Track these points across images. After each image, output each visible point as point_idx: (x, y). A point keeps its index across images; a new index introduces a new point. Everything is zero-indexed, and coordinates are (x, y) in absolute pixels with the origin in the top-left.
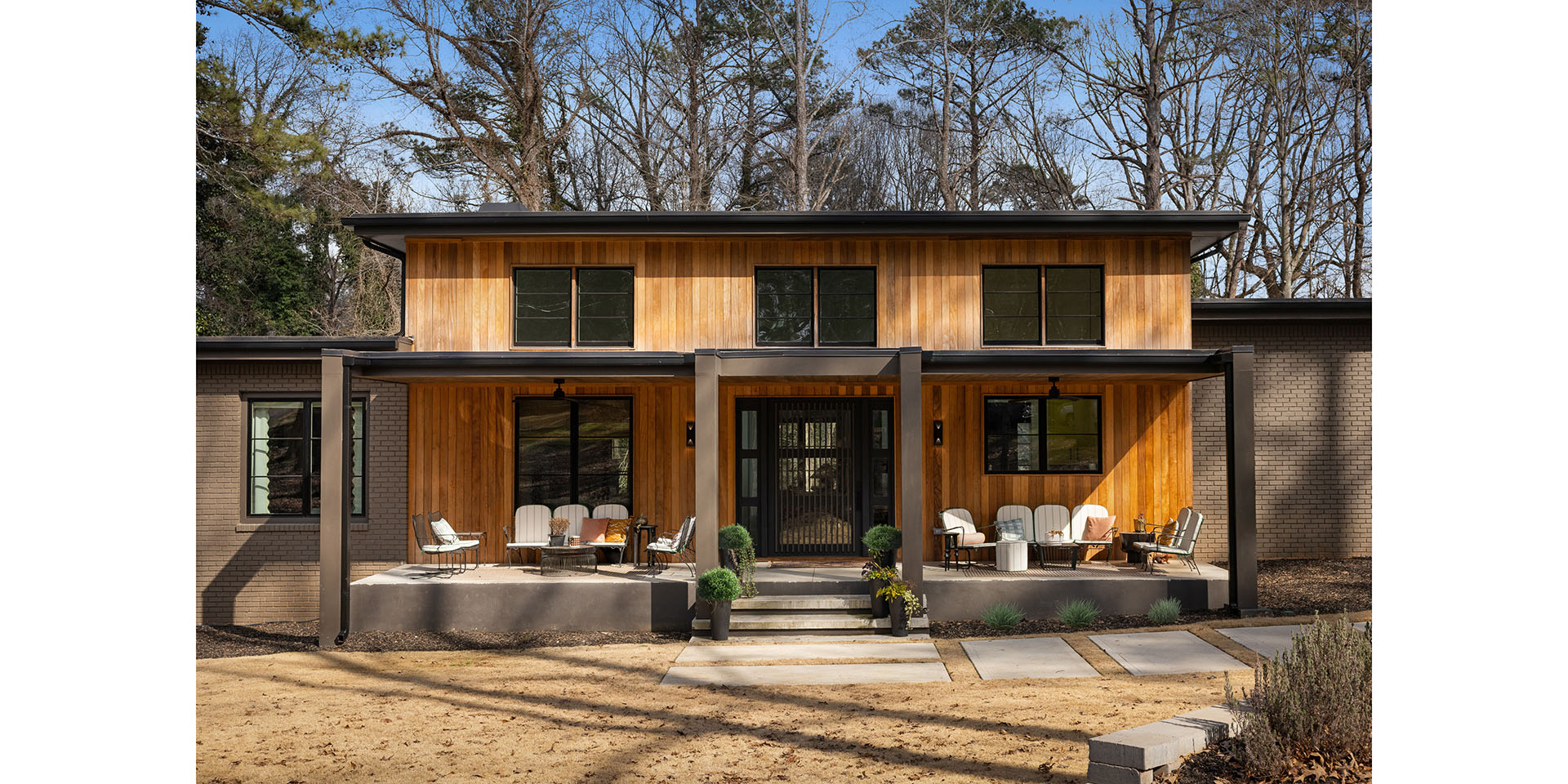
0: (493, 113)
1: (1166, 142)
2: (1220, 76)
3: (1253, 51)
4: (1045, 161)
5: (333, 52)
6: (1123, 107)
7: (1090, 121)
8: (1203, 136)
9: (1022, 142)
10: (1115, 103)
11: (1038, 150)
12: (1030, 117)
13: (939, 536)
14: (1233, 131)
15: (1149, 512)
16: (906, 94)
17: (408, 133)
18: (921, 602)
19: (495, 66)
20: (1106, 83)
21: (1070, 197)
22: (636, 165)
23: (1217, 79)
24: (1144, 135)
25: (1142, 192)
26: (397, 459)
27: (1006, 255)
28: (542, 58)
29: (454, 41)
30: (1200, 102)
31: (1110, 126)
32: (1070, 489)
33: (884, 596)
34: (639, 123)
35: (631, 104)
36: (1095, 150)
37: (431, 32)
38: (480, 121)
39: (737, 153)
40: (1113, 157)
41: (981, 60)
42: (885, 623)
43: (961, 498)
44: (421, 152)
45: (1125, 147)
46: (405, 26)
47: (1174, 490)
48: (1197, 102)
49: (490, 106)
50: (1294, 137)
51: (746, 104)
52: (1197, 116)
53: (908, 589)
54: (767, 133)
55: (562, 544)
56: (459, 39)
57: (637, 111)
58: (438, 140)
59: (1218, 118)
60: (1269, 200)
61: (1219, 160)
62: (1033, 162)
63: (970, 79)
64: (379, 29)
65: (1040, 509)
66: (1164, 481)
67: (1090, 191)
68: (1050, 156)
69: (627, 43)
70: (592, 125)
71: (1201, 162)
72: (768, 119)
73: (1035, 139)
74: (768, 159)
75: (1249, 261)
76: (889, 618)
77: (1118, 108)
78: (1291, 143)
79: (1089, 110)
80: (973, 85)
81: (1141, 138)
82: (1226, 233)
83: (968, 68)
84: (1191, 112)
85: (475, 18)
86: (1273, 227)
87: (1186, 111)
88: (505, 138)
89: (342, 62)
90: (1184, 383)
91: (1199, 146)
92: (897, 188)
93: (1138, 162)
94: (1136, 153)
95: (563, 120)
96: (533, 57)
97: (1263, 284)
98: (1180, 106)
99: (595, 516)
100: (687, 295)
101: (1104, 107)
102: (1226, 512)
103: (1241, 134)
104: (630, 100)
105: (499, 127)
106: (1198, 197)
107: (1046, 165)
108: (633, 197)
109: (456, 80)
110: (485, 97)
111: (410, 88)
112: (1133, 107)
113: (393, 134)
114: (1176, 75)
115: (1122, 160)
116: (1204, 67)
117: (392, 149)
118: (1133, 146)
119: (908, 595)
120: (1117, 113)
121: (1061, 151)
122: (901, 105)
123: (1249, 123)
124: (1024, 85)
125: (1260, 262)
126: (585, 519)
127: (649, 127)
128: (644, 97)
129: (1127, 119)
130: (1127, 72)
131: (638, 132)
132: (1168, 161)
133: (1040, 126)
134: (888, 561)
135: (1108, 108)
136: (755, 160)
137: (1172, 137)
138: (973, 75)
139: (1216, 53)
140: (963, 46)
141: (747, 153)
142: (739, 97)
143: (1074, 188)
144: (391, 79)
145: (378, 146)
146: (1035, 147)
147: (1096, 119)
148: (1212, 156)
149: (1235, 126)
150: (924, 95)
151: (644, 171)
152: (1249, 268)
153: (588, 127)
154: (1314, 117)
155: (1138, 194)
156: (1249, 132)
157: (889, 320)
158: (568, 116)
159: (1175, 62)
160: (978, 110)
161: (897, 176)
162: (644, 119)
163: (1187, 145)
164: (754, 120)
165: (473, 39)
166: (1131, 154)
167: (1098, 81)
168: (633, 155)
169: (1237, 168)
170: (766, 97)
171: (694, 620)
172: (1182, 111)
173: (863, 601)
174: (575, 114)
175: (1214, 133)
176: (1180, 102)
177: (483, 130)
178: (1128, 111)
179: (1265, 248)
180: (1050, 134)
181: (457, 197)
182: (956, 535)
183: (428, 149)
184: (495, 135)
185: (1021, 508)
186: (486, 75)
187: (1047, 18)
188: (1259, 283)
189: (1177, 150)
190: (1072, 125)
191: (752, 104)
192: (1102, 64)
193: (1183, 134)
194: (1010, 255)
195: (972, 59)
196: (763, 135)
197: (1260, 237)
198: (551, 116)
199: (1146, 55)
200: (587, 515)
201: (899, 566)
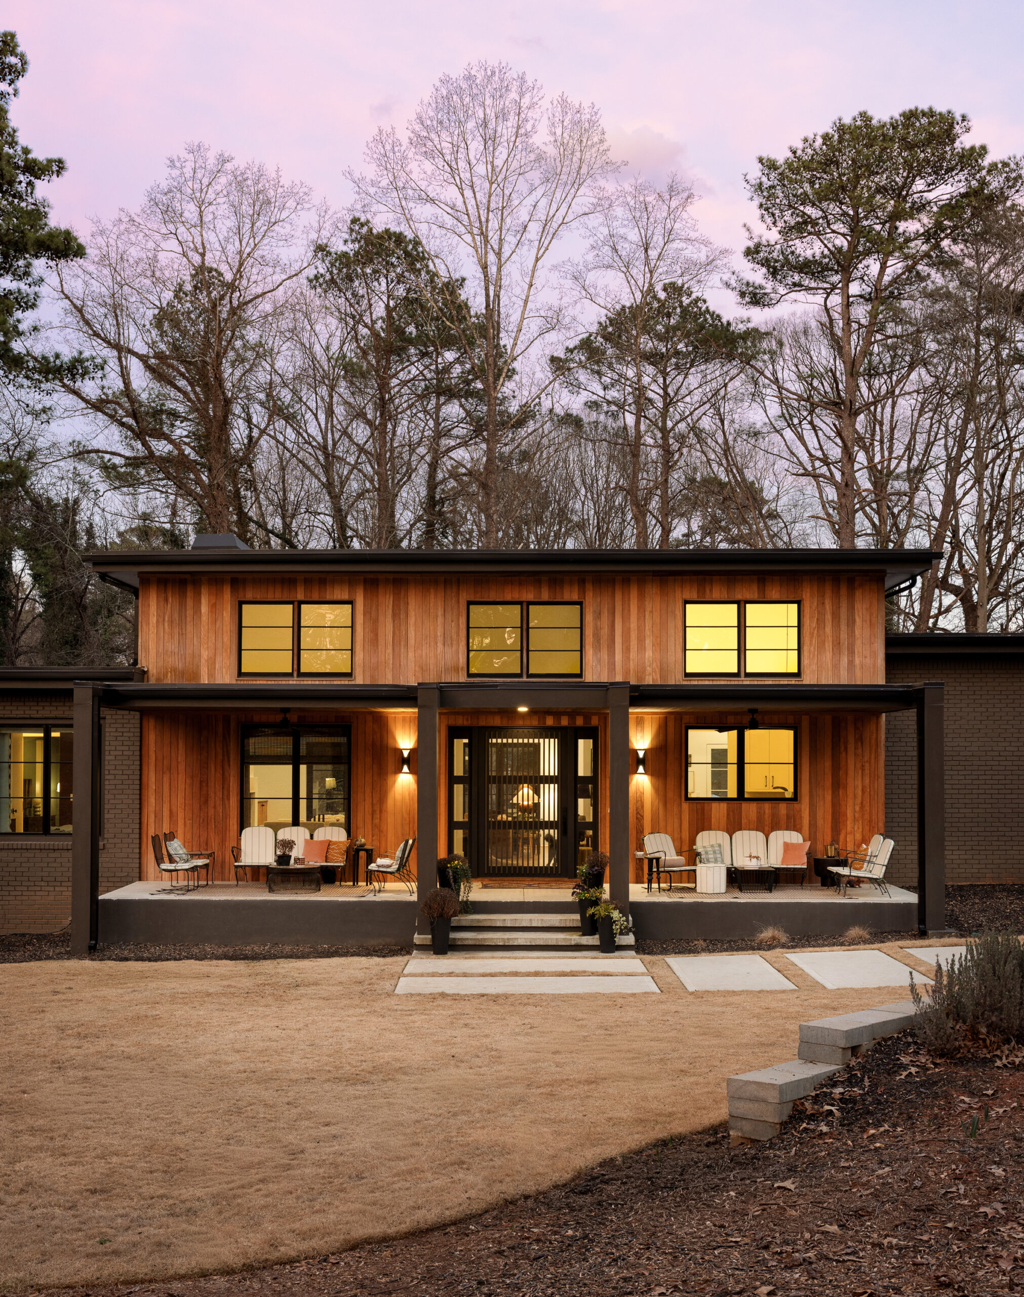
0: (181, 431)
1: (861, 457)
2: (918, 392)
3: (951, 363)
4: (734, 476)
5: (36, 376)
6: (817, 422)
7: (782, 435)
8: (899, 449)
9: (713, 456)
10: (809, 418)
11: (729, 465)
12: (720, 432)
13: (641, 860)
14: (929, 445)
15: (842, 838)
16: (593, 405)
17: (97, 451)
18: (627, 921)
19: (182, 383)
20: (800, 398)
21: (760, 513)
22: (319, 480)
23: (915, 395)
24: (839, 450)
25: (834, 508)
26: (130, 782)
27: (708, 591)
28: (230, 373)
29: (143, 358)
30: (896, 414)
31: (801, 438)
32: (767, 816)
33: (593, 915)
34: (325, 438)
35: (317, 419)
36: (786, 464)
37: (122, 350)
38: (168, 438)
39: (423, 469)
40: (806, 474)
41: (673, 373)
42: (594, 940)
43: (662, 824)
44: (108, 469)
45: (818, 464)
46: (95, 344)
47: (867, 816)
48: (892, 417)
49: (178, 423)
50: (992, 453)
51: (431, 417)
52: (892, 429)
53: (615, 909)
54: (454, 448)
55: (288, 863)
56: (149, 357)
57: (323, 426)
58: (127, 458)
59: (914, 434)
60: (966, 519)
61: (916, 475)
62: (723, 477)
63: (661, 392)
64: (81, 353)
65: (738, 835)
66: (857, 808)
67: (782, 505)
68: (741, 473)
69: (314, 359)
70: (278, 441)
71: (898, 477)
72: (455, 432)
73: (725, 455)
74: (454, 474)
75: (945, 578)
76: (597, 936)
77: (811, 423)
78: (990, 457)
79: (781, 424)
80: (665, 400)
81: (835, 452)
82: (918, 570)
83: (661, 380)
84: (886, 428)
85: (163, 334)
86: (971, 544)
87: (881, 424)
88: (193, 456)
89: (45, 386)
90: (878, 714)
91: (894, 463)
92: (583, 503)
93: (831, 479)
94: (830, 470)
95: (250, 437)
96: (221, 373)
97: (959, 603)
98: (875, 421)
99: (315, 838)
100: (403, 628)
101: (796, 421)
102: (916, 839)
103: (938, 451)
104: (316, 415)
105: (186, 444)
106: (893, 514)
107: (736, 480)
108: (317, 513)
109: (144, 396)
110: (174, 414)
111: (98, 406)
112: (826, 421)
113: (81, 453)
114: (870, 388)
115: (816, 477)
116: (899, 381)
117: (82, 468)
118: (825, 461)
119: (616, 915)
120: (809, 427)
121: (751, 464)
122: (588, 417)
123: (945, 437)
124: (715, 400)
125: (957, 581)
126: (306, 840)
127: (335, 444)
128: (330, 413)
129: (820, 433)
130: (820, 386)
131: (324, 448)
132: (864, 481)
133: (730, 438)
134: (596, 880)
135: (800, 422)
136: (440, 476)
137: (867, 453)
138: (665, 388)
139: (911, 367)
140: (654, 358)
141: (433, 467)
142: (425, 411)
143: (767, 502)
144: (83, 399)
145: (68, 465)
146: (724, 462)
147: (789, 434)
148: (909, 471)
149: (932, 439)
150: (614, 408)
151: (329, 486)
152: (944, 585)
153: (273, 442)
154: (1012, 434)
155: (831, 511)
156: (946, 445)
157: (595, 653)
158: (256, 433)
159: (870, 376)
160: (670, 424)
161: (583, 491)
162: (330, 435)
163: (881, 462)
164: (440, 434)
165: (159, 356)
166: (824, 470)
167: (792, 396)
168: (319, 471)
169: (934, 484)
170: (453, 410)
171: (416, 936)
172: (877, 428)
173: (574, 919)
174: (263, 432)
175: (910, 448)
176: (875, 416)
177: (170, 447)
178: (823, 426)
179: (962, 565)
180: (741, 447)
181: (144, 514)
182: (658, 859)
183: (114, 467)
184: (183, 454)
185: (720, 833)
186: (173, 393)
187: (742, 327)
188: (955, 602)
189: (871, 467)
190: (764, 438)
191: (438, 417)
192: (794, 377)
193: (877, 449)
194: (711, 591)
195: (665, 374)
196: (450, 449)
197: (957, 556)
198: (239, 432)
199: (840, 366)
200: (308, 837)
201: (606, 886)
